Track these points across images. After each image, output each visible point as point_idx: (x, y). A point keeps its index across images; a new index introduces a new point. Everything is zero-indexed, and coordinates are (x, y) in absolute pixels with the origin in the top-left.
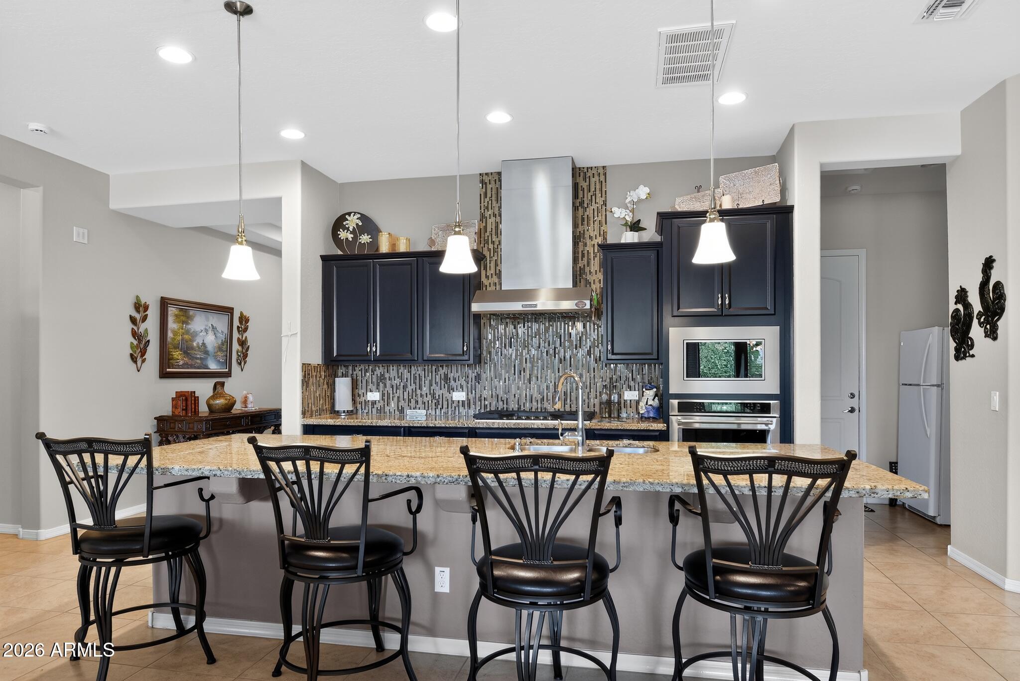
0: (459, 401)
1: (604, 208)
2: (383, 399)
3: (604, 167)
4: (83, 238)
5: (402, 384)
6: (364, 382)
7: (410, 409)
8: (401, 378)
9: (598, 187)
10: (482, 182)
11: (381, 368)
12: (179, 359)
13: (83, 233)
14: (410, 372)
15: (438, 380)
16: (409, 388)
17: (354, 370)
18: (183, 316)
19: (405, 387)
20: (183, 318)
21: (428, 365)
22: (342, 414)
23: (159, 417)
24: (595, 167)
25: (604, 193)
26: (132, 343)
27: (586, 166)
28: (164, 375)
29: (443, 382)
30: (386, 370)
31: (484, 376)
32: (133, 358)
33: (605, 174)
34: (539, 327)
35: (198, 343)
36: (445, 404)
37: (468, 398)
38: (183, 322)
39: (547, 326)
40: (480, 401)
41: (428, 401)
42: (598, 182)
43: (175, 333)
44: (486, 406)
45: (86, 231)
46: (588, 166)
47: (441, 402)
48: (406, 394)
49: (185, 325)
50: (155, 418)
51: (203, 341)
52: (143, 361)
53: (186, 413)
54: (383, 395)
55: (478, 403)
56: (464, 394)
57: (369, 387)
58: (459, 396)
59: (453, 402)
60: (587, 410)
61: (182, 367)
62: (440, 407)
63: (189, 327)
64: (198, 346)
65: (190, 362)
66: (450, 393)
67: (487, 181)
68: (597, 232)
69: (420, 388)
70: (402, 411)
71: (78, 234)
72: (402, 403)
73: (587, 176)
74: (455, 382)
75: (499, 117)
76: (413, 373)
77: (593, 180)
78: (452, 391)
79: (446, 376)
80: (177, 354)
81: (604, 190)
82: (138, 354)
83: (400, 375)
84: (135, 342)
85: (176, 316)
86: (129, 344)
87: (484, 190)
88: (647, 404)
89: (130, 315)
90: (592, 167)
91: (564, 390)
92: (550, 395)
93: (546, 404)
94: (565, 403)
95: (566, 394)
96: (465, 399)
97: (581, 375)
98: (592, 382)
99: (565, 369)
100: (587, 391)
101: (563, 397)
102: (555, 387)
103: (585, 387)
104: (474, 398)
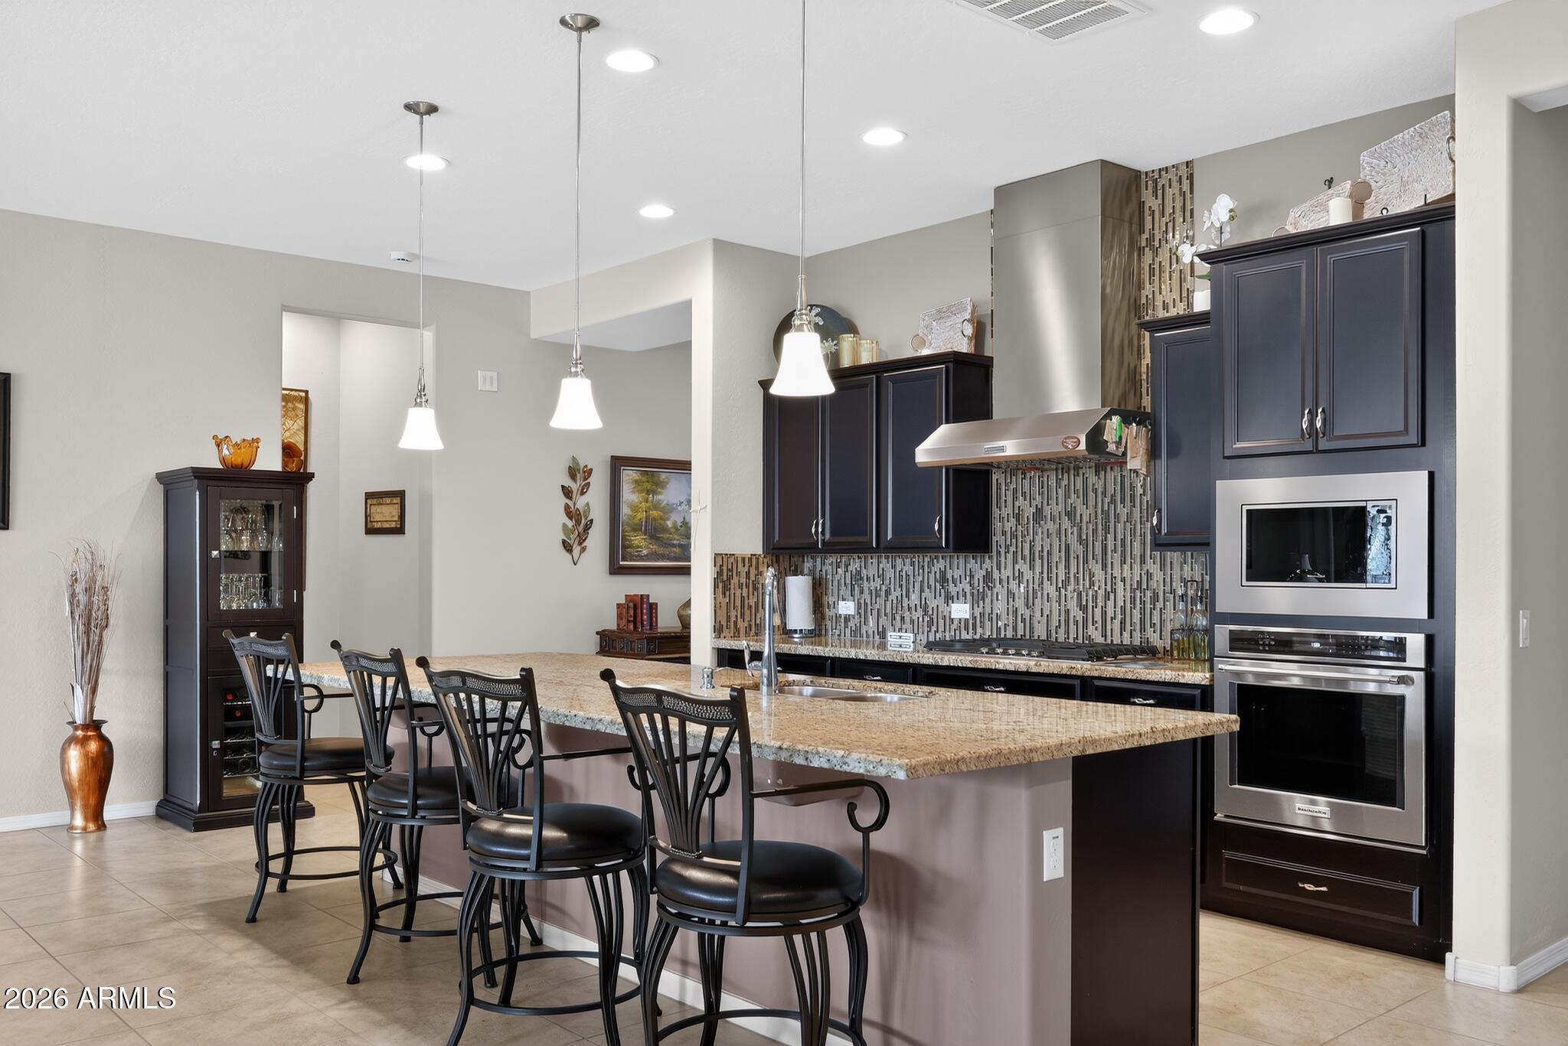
0: (960, 619)
2: (859, 613)
3: (1188, 163)
4: (492, 384)
5: (884, 588)
6: (835, 583)
7: (894, 631)
8: (882, 576)
9: (1179, 205)
11: (857, 560)
12: (640, 547)
13: (492, 378)
14: (894, 567)
15: (932, 582)
16: (893, 597)
17: (823, 563)
18: (648, 482)
19: (888, 593)
20: (649, 486)
21: (919, 556)
22: (795, 636)
23: (603, 631)
24: (1173, 166)
25: (1188, 214)
26: (564, 525)
27: (1156, 168)
28: (616, 569)
29: (938, 584)
30: (863, 565)
31: (996, 575)
32: (567, 547)
33: (1191, 177)
35: (676, 522)
36: (941, 622)
37: (973, 614)
38: (648, 492)
40: (990, 619)
41: (918, 618)
42: (1177, 194)
43: (635, 508)
44: (999, 629)
45: (495, 375)
46: (1161, 167)
47: (935, 620)
48: (889, 604)
49: (651, 496)
50: (597, 633)
51: (684, 518)
52: (583, 550)
53: (635, 627)
54: (859, 604)
55: (988, 624)
56: (967, 607)
57: (841, 593)
58: (961, 610)
59: (952, 620)
61: (647, 558)
62: (934, 629)
63: (660, 497)
64: (675, 527)
65: (661, 551)
66: (947, 605)
68: (1176, 295)
69: (908, 596)
70: (883, 634)
71: (485, 380)
72: (883, 621)
73: (1160, 186)
74: (955, 585)
75: (883, 137)
76: (898, 569)
77: (1169, 192)
78: (950, 601)
79: (943, 574)
80: (638, 540)
81: (1188, 207)
82: (574, 541)
83: (881, 572)
84: (570, 524)
85: (637, 482)
86: (561, 525)
89: (563, 486)
90: (1167, 168)
91: (1120, 603)
92: (1098, 612)
93: (1091, 630)
94: (1123, 629)
95: (1123, 609)
96: (968, 617)
97: (1149, 575)
98: (1168, 589)
99: (1123, 562)
100: (1159, 605)
101: (1119, 617)
102: (1107, 597)
103: (1155, 598)
104: (982, 615)
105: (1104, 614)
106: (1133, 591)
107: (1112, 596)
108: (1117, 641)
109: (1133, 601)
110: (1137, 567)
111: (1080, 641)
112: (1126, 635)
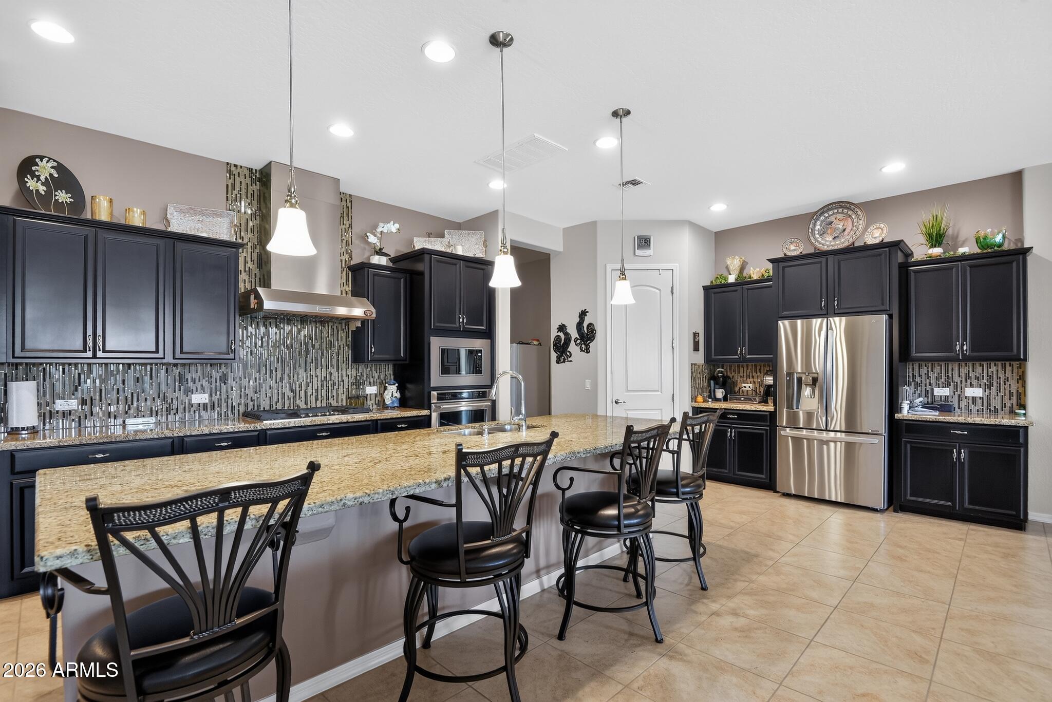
0: (199, 404)
1: (350, 230)
2: (83, 408)
3: (350, 195)
5: (115, 387)
7: (130, 417)
10: (230, 172)
15: (170, 381)
16: (127, 393)
19: (120, 391)
25: (350, 218)
29: (177, 383)
31: (230, 377)
33: (351, 202)
34: (292, 329)
36: (181, 407)
37: (212, 400)
39: (299, 327)
40: (226, 402)
41: (156, 407)
42: (345, 206)
47: (174, 407)
48: (122, 399)
54: (84, 401)
55: (224, 405)
56: (206, 396)
57: (57, 394)
58: (199, 398)
59: (192, 405)
60: (336, 405)
62: (173, 412)
66: (187, 396)
67: (235, 172)
69: (145, 392)
74: (194, 383)
75: (342, 130)
78: (189, 393)
79: (182, 376)
87: (231, 181)
88: (392, 396)
91: (315, 387)
92: (303, 393)
93: (298, 402)
94: (317, 399)
95: (317, 391)
96: (207, 402)
97: (331, 374)
98: (340, 380)
99: (316, 368)
100: (336, 387)
101: (314, 394)
102: (307, 385)
103: (334, 384)
104: (219, 400)
105: (306, 393)
106: (322, 381)
107: (310, 384)
108: (314, 405)
109: (322, 386)
110: (324, 370)
111: (292, 408)
112: (319, 402)
